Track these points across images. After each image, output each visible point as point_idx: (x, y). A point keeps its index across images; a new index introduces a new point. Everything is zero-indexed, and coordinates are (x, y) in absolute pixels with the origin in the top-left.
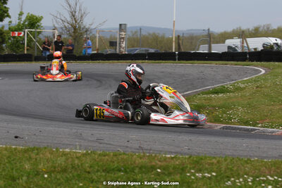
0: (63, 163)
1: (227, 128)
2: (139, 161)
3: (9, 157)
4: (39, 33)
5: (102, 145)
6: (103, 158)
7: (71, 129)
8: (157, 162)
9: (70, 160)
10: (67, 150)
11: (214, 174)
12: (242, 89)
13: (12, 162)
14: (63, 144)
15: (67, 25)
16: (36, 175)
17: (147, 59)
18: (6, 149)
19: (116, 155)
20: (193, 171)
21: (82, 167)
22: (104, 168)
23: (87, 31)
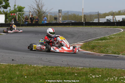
0: (34, 71)
1: (106, 55)
2: (67, 70)
3: (9, 69)
4: (23, 14)
5: (51, 63)
6: (51, 69)
7: (37, 56)
8: (75, 71)
9: (36, 70)
10: (35, 66)
11: (100, 76)
12: (113, 38)
13: (11, 71)
14: (34, 63)
15: (35, 10)
16: (21, 77)
17: (71, 25)
18: (8, 65)
19: (57, 68)
20: (91, 75)
21: (42, 73)
22: (52, 73)
23: (44, 13)
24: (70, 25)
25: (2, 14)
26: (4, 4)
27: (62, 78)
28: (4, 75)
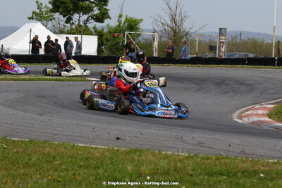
0: (166, 165)
2: (241, 165)
3: (111, 158)
4: (139, 35)
5: (203, 149)
6: (206, 161)
7: (172, 132)
8: (260, 167)
9: (173, 162)
10: (170, 153)
14: (165, 147)
15: (166, 28)
16: (139, 176)
17: (247, 64)
18: (108, 150)
19: (219, 159)
21: (185, 170)
22: (207, 172)
23: (187, 34)
24: (245, 64)
25: (91, 34)
26: (96, 11)
27: (231, 183)
28: (101, 171)
